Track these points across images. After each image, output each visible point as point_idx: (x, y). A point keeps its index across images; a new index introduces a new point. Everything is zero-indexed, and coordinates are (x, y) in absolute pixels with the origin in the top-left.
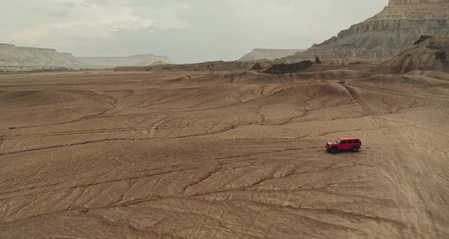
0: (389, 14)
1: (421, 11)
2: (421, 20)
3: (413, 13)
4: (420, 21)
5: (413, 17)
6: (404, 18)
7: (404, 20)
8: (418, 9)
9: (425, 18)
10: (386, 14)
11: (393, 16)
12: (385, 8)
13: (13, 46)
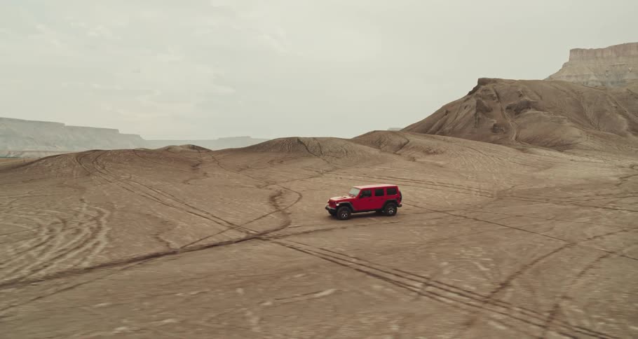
0: (570, 74)
1: (618, 68)
2: (620, 80)
3: (607, 71)
4: (618, 82)
5: (607, 77)
6: (593, 78)
7: (593, 81)
8: (614, 66)
9: (626, 77)
10: (565, 74)
11: (576, 76)
12: (565, 65)
13: (62, 125)
